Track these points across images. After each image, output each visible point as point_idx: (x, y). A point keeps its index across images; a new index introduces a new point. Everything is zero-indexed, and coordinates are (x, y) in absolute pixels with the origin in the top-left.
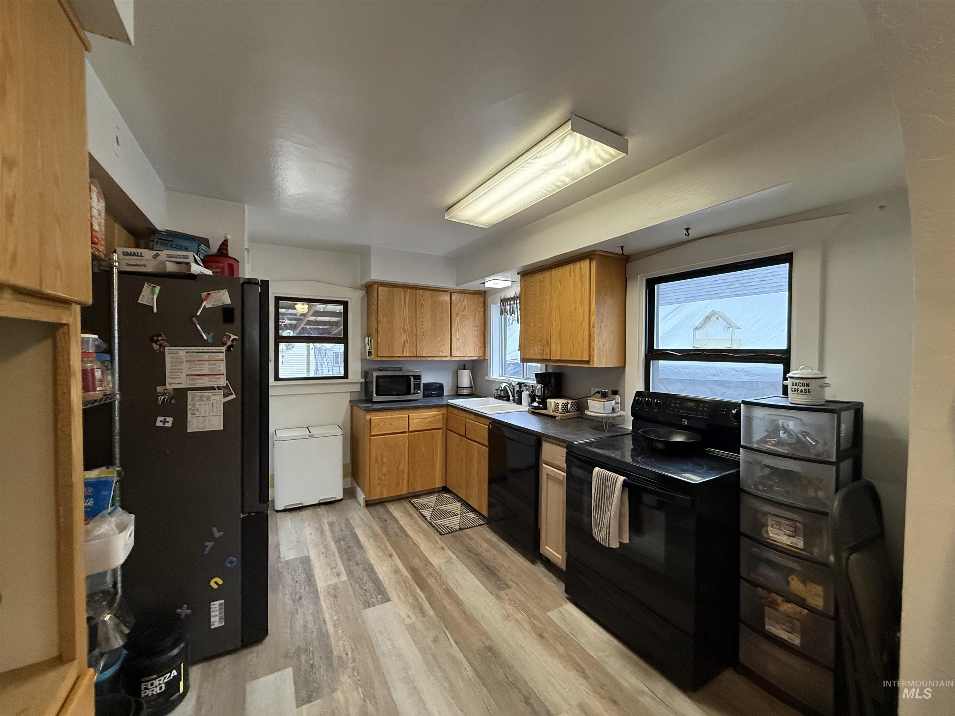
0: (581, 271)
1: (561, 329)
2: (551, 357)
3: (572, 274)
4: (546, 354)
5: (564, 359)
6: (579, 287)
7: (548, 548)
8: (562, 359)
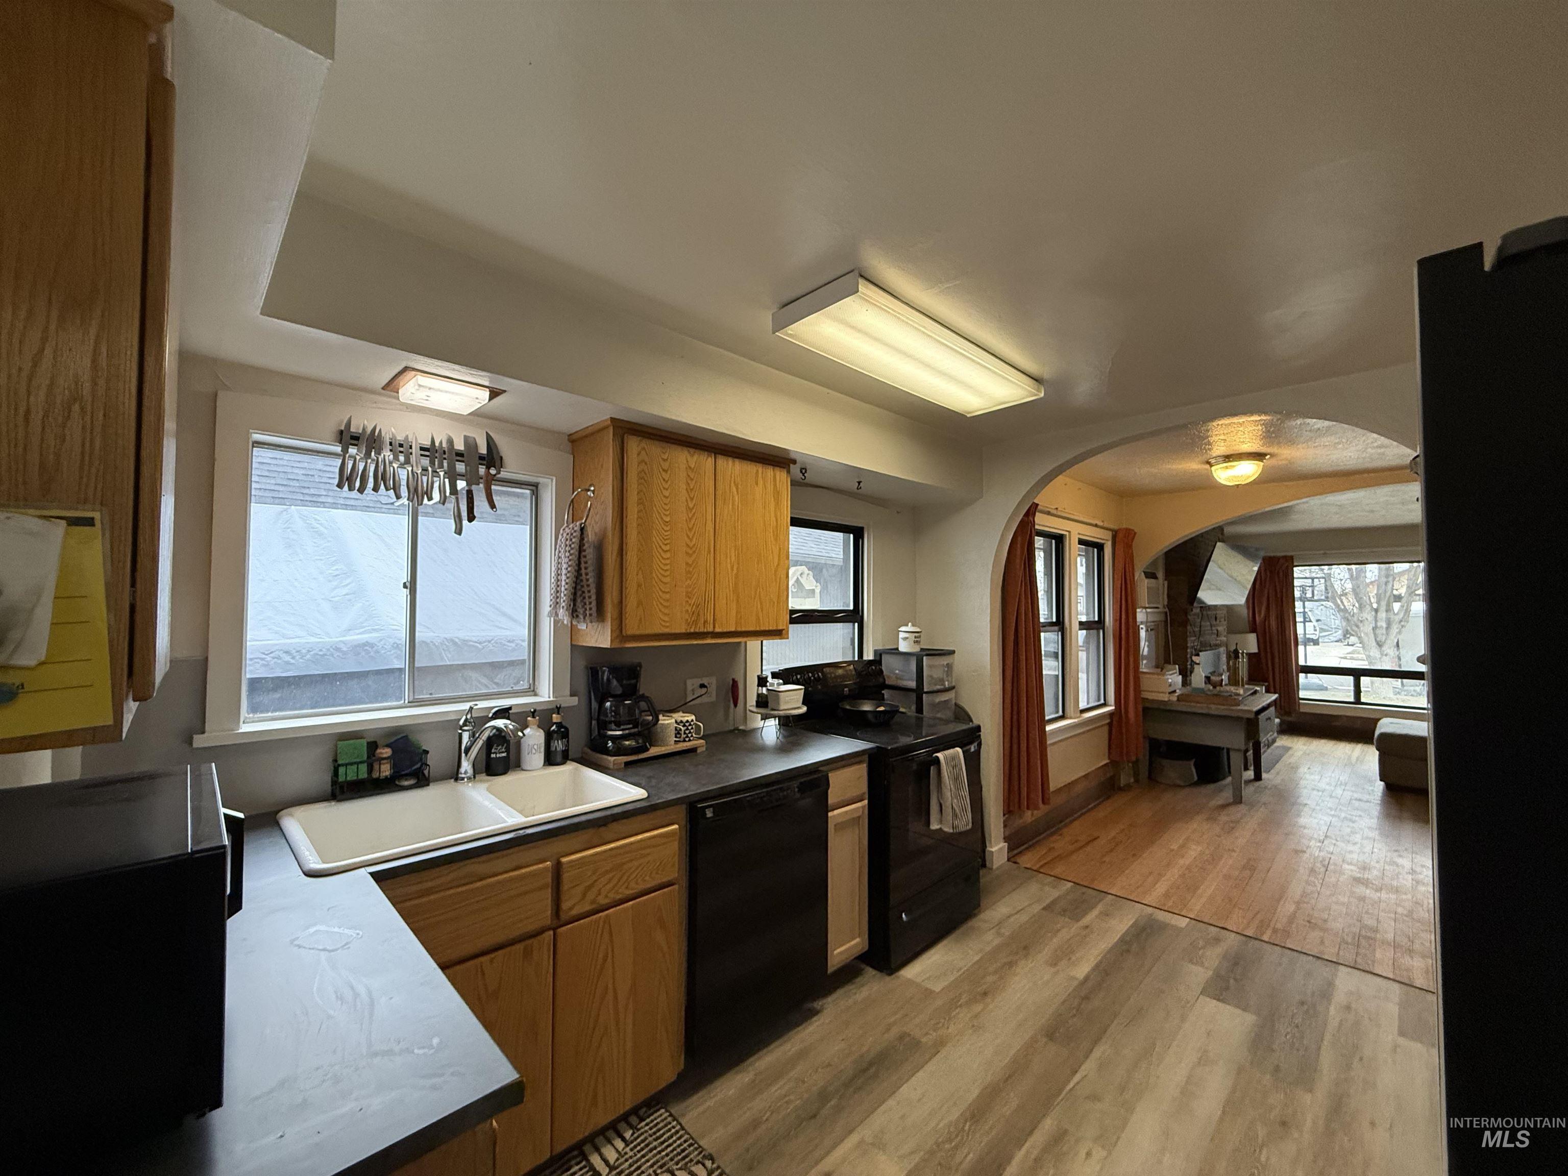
0: (775, 485)
1: (737, 575)
2: (714, 627)
3: (761, 482)
4: (705, 622)
5: (743, 629)
6: (772, 509)
7: (838, 950)
8: (739, 629)
